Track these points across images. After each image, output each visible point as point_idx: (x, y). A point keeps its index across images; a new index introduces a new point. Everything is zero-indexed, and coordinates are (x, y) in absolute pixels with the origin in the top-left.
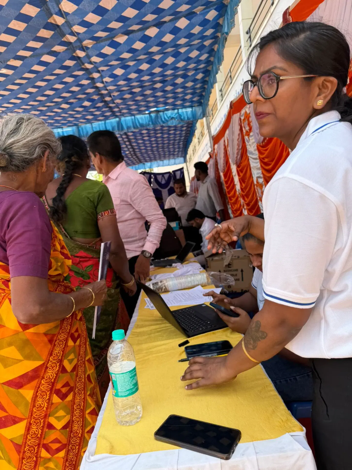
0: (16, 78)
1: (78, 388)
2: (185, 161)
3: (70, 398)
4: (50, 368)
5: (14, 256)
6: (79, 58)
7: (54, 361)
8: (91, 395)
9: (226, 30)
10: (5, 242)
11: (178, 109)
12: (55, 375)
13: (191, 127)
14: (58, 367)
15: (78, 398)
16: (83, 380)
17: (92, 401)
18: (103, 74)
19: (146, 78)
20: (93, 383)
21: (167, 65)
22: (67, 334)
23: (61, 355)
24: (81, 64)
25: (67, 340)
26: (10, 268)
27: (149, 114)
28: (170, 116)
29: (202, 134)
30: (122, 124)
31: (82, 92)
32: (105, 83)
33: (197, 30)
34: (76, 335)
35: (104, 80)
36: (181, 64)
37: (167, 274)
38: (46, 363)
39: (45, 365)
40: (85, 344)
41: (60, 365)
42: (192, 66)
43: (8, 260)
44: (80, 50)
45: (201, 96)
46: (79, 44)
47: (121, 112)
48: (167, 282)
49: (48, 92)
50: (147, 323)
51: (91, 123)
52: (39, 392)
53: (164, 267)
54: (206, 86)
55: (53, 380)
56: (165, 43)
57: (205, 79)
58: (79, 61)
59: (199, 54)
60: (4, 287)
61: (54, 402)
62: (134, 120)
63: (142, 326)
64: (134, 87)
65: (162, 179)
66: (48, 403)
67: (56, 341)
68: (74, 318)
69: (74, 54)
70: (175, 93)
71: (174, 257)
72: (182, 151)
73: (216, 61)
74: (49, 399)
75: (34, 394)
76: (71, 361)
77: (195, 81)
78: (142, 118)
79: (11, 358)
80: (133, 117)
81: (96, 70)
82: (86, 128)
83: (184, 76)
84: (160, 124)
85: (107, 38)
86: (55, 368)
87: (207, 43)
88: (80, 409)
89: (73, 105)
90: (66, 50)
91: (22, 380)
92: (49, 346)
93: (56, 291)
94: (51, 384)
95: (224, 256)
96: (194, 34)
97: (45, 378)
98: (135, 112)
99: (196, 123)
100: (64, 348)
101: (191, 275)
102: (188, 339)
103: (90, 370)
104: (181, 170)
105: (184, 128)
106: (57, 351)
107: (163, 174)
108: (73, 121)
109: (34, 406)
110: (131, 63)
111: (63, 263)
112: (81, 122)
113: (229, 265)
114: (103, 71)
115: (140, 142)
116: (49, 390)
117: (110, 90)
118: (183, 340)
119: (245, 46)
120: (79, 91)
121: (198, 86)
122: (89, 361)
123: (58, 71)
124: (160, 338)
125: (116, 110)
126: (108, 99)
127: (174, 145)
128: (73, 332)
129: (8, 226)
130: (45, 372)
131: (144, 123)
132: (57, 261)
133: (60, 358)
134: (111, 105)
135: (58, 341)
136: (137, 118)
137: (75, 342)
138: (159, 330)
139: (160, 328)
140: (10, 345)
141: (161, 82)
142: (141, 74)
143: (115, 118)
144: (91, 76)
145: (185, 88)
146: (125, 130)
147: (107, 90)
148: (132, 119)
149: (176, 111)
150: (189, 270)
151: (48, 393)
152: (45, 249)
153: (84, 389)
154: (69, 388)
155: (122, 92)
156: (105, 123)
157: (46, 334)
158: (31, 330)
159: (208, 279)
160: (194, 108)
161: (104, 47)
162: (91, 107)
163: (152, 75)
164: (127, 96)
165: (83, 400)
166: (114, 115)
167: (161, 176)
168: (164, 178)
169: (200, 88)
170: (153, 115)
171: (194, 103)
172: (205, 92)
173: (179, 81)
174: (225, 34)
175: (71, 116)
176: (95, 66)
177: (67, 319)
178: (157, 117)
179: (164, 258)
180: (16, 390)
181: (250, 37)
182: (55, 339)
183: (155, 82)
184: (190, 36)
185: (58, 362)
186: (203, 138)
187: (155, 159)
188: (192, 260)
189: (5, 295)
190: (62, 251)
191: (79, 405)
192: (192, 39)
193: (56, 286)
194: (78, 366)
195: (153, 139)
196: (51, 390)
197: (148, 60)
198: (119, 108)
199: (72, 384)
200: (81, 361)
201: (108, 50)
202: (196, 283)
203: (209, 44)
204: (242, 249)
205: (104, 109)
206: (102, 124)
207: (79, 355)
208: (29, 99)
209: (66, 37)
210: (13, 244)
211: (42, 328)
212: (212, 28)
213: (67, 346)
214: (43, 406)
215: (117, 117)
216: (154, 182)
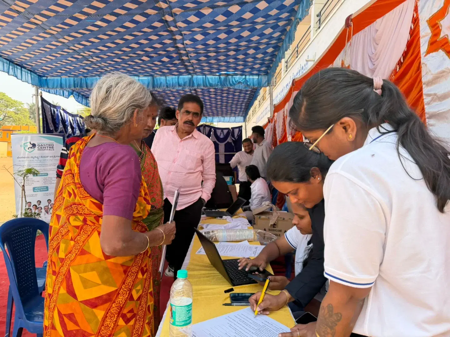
0: (108, 29)
1: (139, 315)
2: (244, 120)
3: (132, 323)
4: (121, 295)
5: (110, 198)
6: (167, 21)
7: (125, 289)
8: (149, 324)
9: (299, 16)
10: (103, 185)
11: (246, 75)
12: (124, 301)
13: (255, 92)
14: (127, 295)
15: (138, 324)
16: (144, 309)
17: (148, 329)
18: (185, 37)
19: (222, 45)
20: (151, 313)
21: (242, 37)
22: (138, 267)
23: (131, 285)
24: (167, 27)
25: (137, 273)
26: (103, 207)
27: (219, 75)
28: (238, 81)
29: (264, 98)
30: (193, 82)
31: (163, 50)
32: (185, 45)
33: (274, 12)
34: (145, 269)
35: (185, 42)
36: (255, 38)
37: (218, 225)
38: (119, 290)
39: (118, 291)
40: (150, 279)
41: (129, 294)
42: (265, 41)
43: (103, 200)
44: (168, 15)
45: (268, 67)
46: (169, 10)
47: (194, 71)
48: (217, 233)
49: (133, 45)
50: (198, 268)
51: (166, 76)
52: (109, 314)
53: (215, 217)
54: (274, 59)
55: (121, 306)
56: (244, 19)
57: (274, 53)
58: (166, 24)
59: (272, 32)
60: (94, 221)
61: (119, 324)
62: (204, 79)
63: (193, 270)
64: (210, 52)
65: (221, 134)
66: (114, 324)
67: (129, 272)
68: (145, 255)
69: (163, 18)
70: (245, 61)
71: (225, 210)
72: (243, 111)
73: (287, 40)
74: (116, 321)
75: (104, 315)
76: (138, 291)
77: (265, 53)
78: (212, 79)
79: (91, 281)
80: (204, 76)
81: (179, 33)
82: (160, 80)
83: (256, 48)
84: (228, 86)
85: (194, 9)
86: (125, 295)
87: (281, 24)
88: (137, 334)
89: (153, 59)
90: (157, 13)
91: (97, 302)
92: (124, 276)
93: (135, 229)
94: (119, 308)
95: (270, 216)
96: (271, 16)
97: (116, 302)
98: (206, 73)
99: (259, 90)
100: (134, 279)
101: (240, 230)
102: (233, 287)
103: (150, 302)
104: (240, 128)
105: (249, 92)
106: (128, 281)
107: (222, 129)
108: (150, 72)
109: (103, 325)
110: (211, 32)
111: (145, 208)
112: (157, 74)
113: (274, 225)
114: (185, 34)
115: (207, 98)
116: (117, 313)
117: (188, 51)
118: (229, 287)
119: (314, 27)
120: (161, 48)
121: (268, 58)
122: (151, 293)
123: (146, 30)
124: (209, 282)
125: (191, 68)
126: (185, 58)
127: (237, 105)
128: (143, 266)
129: (109, 173)
130: (117, 297)
131: (214, 83)
132: (140, 205)
133: (130, 287)
134: (187, 64)
135: (130, 272)
136: (208, 78)
137: (143, 275)
138: (208, 275)
139: (208, 274)
140: (93, 270)
141: (234, 50)
142: (219, 42)
143: (188, 75)
144: (174, 37)
145: (255, 58)
146: (196, 87)
147: (186, 50)
148: (203, 78)
149: (244, 77)
150: (238, 225)
151: (116, 316)
152: (134, 196)
153: (144, 317)
154: (132, 314)
155: (199, 54)
156: (178, 78)
157: (122, 265)
158: (112, 260)
159: (254, 235)
160: (260, 76)
161: (191, 15)
162: (168, 63)
163: (228, 43)
164: (203, 58)
165: (141, 327)
166: (188, 72)
167: (220, 131)
168: (223, 133)
169: (269, 60)
170: (222, 77)
171: (261, 72)
172: (273, 64)
173: (251, 51)
174: (298, 20)
175: (150, 67)
176: (179, 30)
177: (141, 254)
178: (225, 80)
179: (216, 210)
180: (91, 309)
181: (320, 20)
182: (129, 270)
183: (229, 50)
184: (267, 16)
185: (128, 291)
186: (264, 102)
187: (218, 115)
188: (241, 215)
189: (95, 228)
190: (145, 197)
191: (138, 330)
192: (268, 19)
193: (136, 225)
194: (142, 296)
195: (219, 97)
196: (119, 313)
197: (226, 31)
198: (193, 67)
199: (135, 312)
200: (145, 293)
201: (193, 19)
202: (244, 238)
203: (282, 25)
204: (288, 211)
205: (180, 66)
206: (176, 78)
207: (144, 287)
208: (115, 49)
209: (159, 3)
210: (109, 188)
211: (120, 260)
212: (288, 12)
213: (137, 278)
214: (110, 326)
215: (190, 74)
216: (214, 136)
